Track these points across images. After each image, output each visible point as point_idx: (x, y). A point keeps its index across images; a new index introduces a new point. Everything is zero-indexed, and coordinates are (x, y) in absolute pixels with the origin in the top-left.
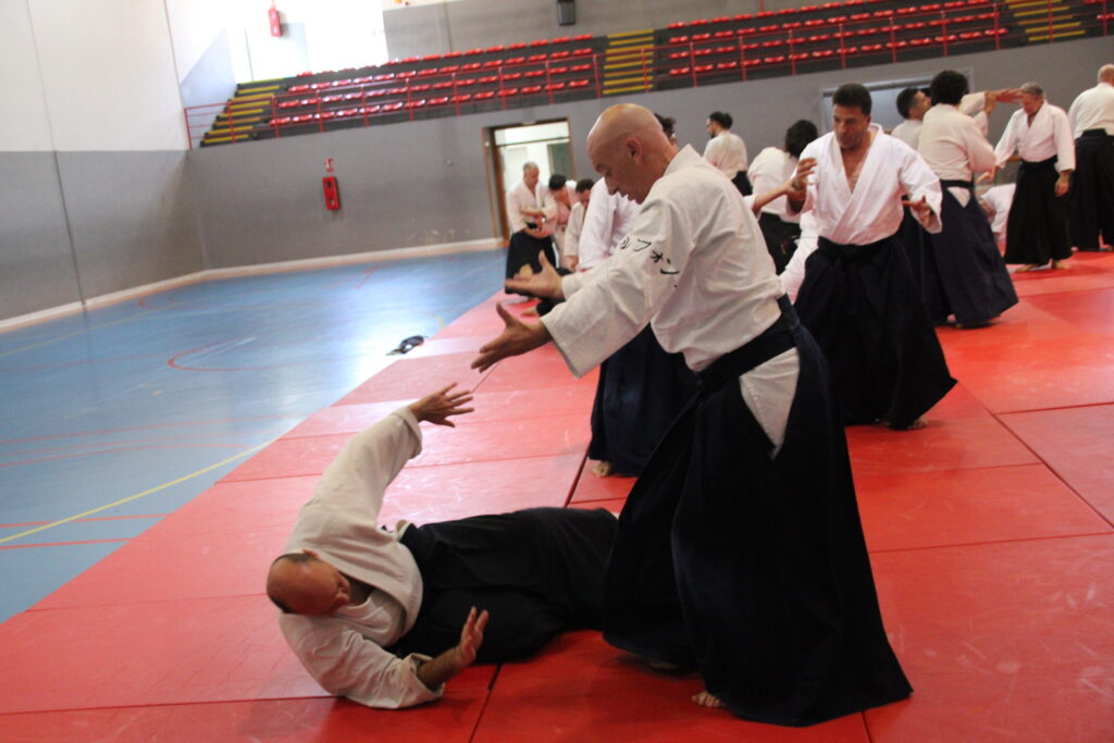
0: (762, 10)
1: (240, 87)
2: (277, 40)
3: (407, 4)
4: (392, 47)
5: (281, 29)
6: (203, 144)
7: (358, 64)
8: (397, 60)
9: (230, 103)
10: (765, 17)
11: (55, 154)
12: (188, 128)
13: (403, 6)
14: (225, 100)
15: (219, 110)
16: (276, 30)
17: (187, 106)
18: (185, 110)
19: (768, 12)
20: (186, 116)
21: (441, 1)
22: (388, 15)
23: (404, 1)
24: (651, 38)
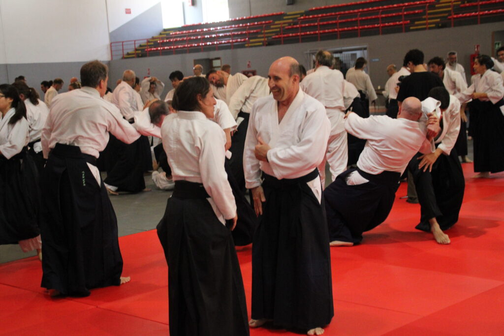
1: (165, 30)
2: (192, 7)
5: (194, 2)
6: (124, 58)
7: (217, 20)
8: (233, 19)
9: (153, 38)
11: (6, 66)
12: (111, 51)
14: (151, 37)
15: (144, 42)
16: (190, 3)
17: (113, 42)
18: (111, 44)
20: (111, 46)
24: (299, 16)
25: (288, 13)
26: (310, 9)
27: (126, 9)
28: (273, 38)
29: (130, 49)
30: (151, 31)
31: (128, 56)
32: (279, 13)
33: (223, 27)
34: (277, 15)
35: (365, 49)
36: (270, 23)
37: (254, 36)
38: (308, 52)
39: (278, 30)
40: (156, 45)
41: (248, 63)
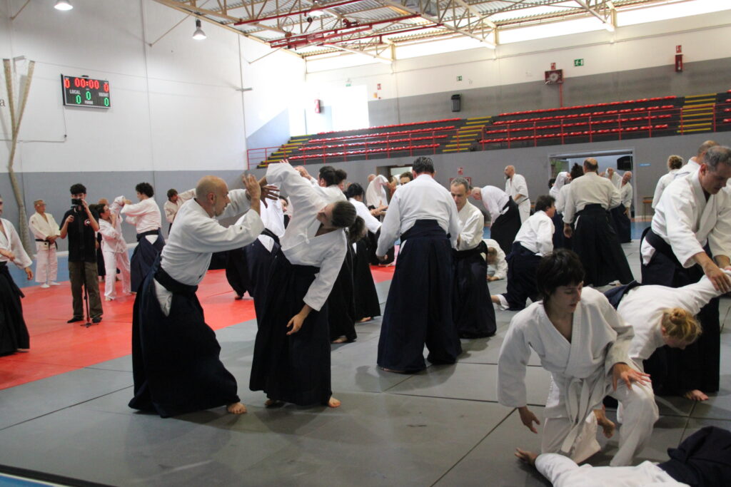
0: (561, 106)
1: (292, 138)
2: (319, 115)
4: (372, 120)
5: (321, 109)
6: (258, 167)
8: (375, 127)
9: (283, 146)
10: (564, 110)
11: (153, 172)
12: (248, 159)
13: (378, 99)
14: (280, 145)
15: (275, 151)
16: (318, 110)
17: (250, 148)
18: (248, 151)
19: (566, 108)
20: (248, 154)
21: (396, 97)
22: (370, 104)
23: (378, 96)
24: (487, 121)
25: (468, 119)
26: (501, 114)
30: (279, 138)
31: (262, 166)
32: (455, 118)
34: (454, 120)
36: (452, 128)
37: (444, 142)
39: (477, 135)
41: (459, 170)
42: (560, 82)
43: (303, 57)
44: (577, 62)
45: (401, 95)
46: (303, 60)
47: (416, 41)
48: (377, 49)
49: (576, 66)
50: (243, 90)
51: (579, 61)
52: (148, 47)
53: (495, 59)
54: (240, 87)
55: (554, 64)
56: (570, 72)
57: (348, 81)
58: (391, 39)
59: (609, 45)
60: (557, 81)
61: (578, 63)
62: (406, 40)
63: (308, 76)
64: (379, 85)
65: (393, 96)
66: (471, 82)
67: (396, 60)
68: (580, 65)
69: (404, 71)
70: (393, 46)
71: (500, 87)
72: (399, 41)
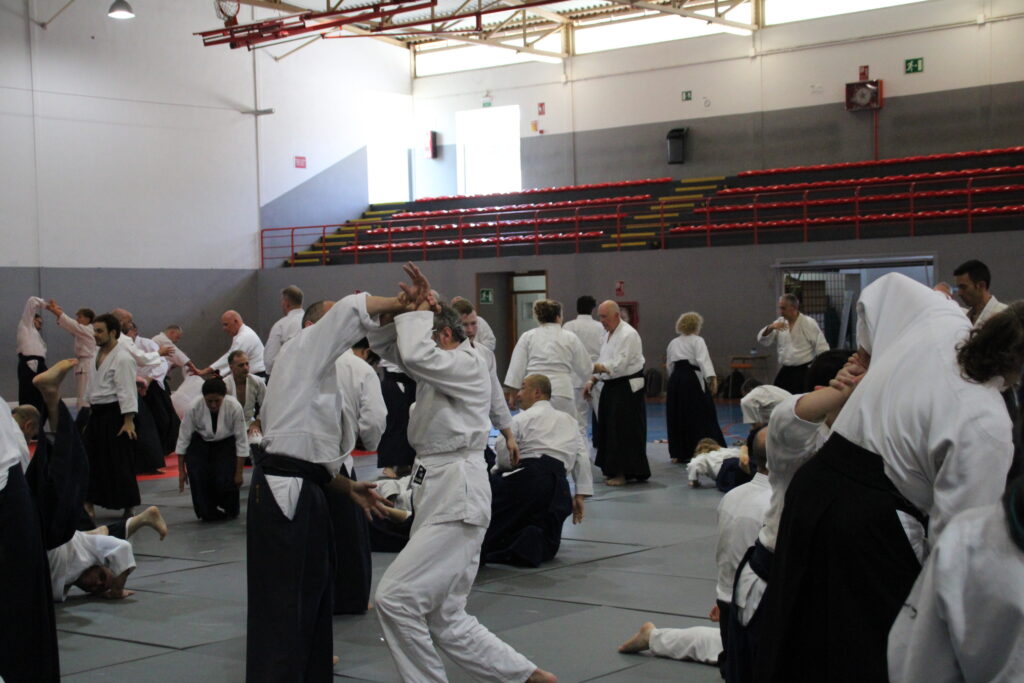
0: (878, 157)
1: (373, 208)
2: (433, 162)
3: (541, 132)
4: (526, 176)
6: (285, 265)
8: (530, 190)
9: (348, 224)
10: (886, 164)
11: (39, 271)
12: (262, 248)
13: (538, 134)
14: (343, 222)
16: (429, 153)
17: (266, 228)
18: (262, 231)
19: (888, 160)
20: (262, 237)
21: (571, 130)
22: (525, 143)
23: (540, 128)
24: (715, 187)
25: (683, 181)
26: (741, 173)
27: (297, 158)
28: (672, 233)
29: (303, 244)
30: (342, 208)
31: (296, 261)
32: (660, 179)
33: (491, 208)
34: (658, 183)
35: (930, 263)
36: (644, 200)
38: (778, 265)
39: (677, 215)
40: (363, 237)
41: (618, 285)
42: (875, 105)
43: (408, 45)
44: (911, 65)
45: (580, 128)
46: (406, 53)
47: (614, 18)
48: (525, 36)
49: (908, 72)
50: (257, 113)
51: (915, 61)
52: (36, 30)
53: (754, 57)
54: (252, 107)
55: (866, 67)
56: (899, 85)
57: (487, 96)
58: (563, 14)
59: (975, 29)
60: (868, 104)
61: (913, 66)
62: (595, 15)
63: (417, 80)
64: (542, 105)
65: (567, 129)
66: (708, 104)
67: (574, 55)
68: (915, 70)
69: (586, 79)
70: (569, 28)
71: (762, 115)
72: (583, 17)
